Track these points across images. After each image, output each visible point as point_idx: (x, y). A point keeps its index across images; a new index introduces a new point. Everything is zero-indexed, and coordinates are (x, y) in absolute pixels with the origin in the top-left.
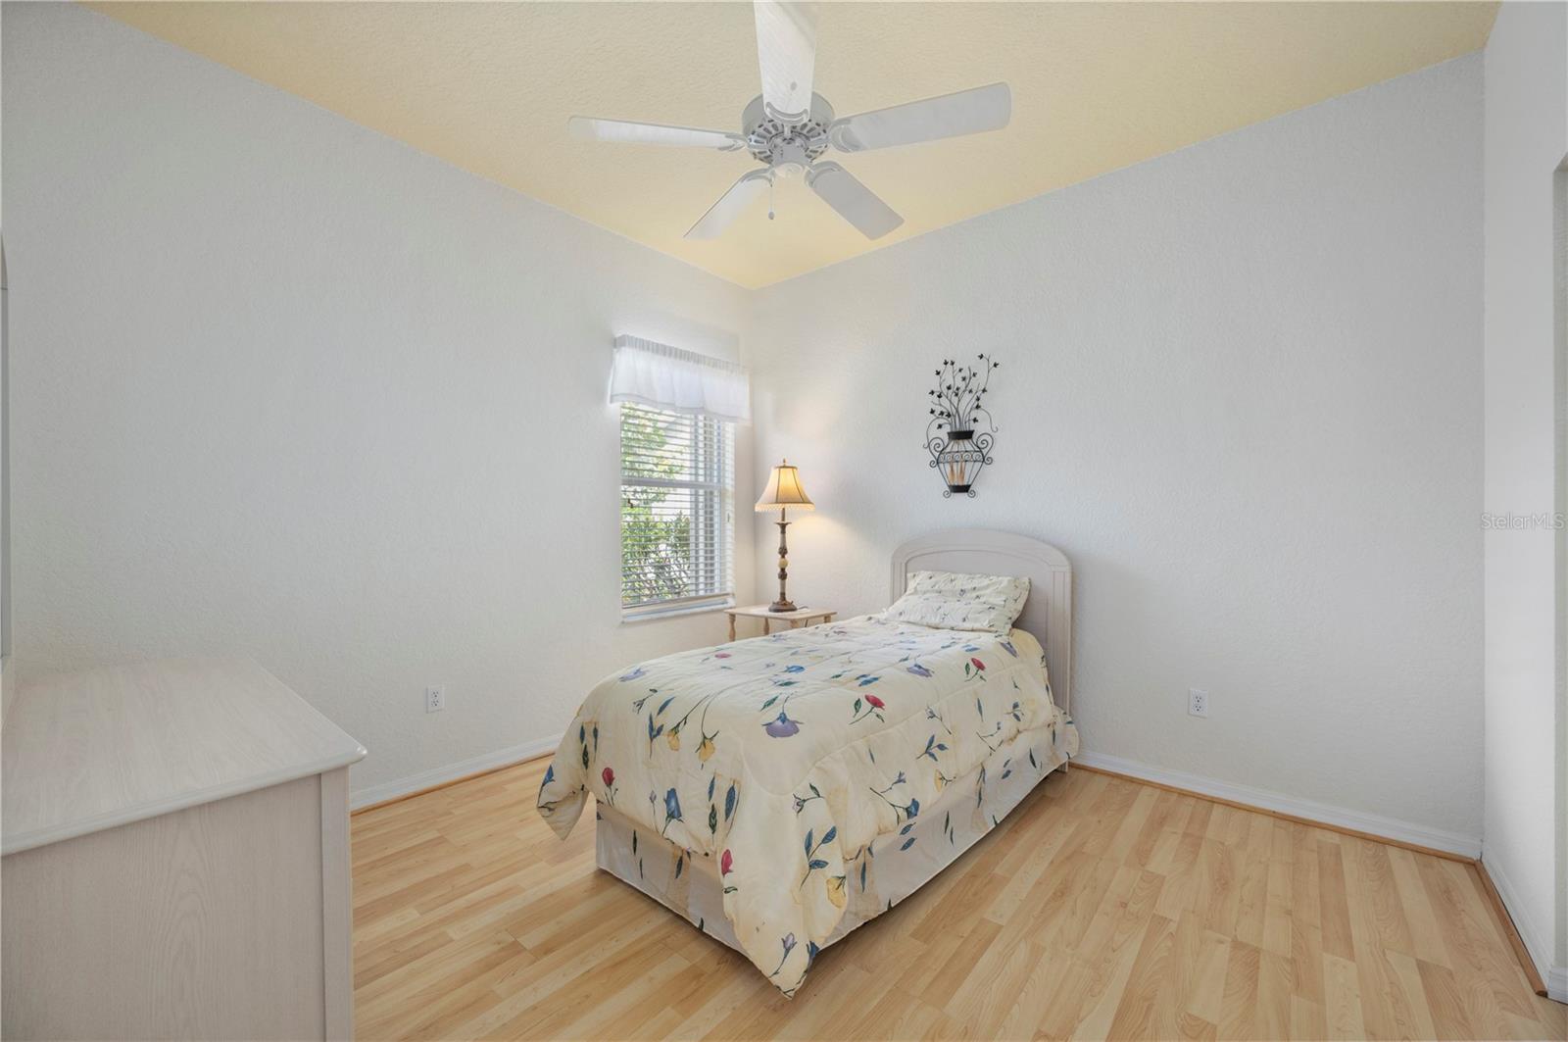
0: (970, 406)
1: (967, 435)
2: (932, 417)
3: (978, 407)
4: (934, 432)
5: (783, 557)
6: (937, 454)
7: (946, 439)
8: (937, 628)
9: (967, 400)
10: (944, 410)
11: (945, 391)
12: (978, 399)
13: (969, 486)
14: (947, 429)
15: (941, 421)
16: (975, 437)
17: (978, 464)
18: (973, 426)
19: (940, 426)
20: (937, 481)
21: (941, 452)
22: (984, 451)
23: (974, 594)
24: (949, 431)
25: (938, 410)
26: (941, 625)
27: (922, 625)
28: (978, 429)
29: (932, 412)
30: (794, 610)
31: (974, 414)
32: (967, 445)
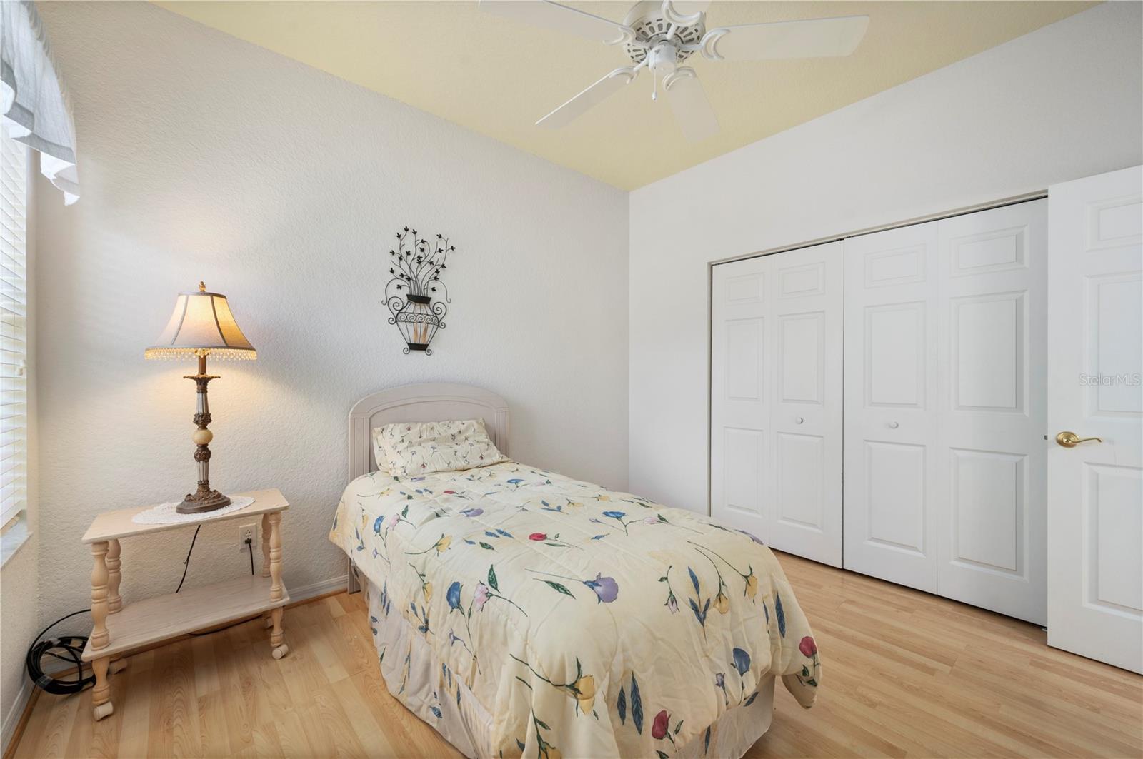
0: (429, 276)
1: (425, 300)
2: (391, 276)
3: (436, 278)
4: (393, 291)
5: (204, 427)
6: (396, 313)
7: (405, 300)
8: (464, 470)
9: (426, 272)
10: (404, 274)
11: (404, 255)
12: (437, 272)
13: (427, 345)
14: (406, 291)
15: (401, 282)
16: (432, 303)
17: (436, 327)
18: (430, 294)
19: (399, 287)
20: (397, 338)
21: (400, 312)
22: (440, 317)
23: (463, 437)
24: (409, 293)
25: (398, 272)
26: (468, 467)
27: (450, 471)
28: (435, 297)
29: (392, 271)
30: (227, 503)
31: (433, 284)
32: (425, 309)
